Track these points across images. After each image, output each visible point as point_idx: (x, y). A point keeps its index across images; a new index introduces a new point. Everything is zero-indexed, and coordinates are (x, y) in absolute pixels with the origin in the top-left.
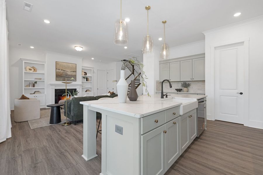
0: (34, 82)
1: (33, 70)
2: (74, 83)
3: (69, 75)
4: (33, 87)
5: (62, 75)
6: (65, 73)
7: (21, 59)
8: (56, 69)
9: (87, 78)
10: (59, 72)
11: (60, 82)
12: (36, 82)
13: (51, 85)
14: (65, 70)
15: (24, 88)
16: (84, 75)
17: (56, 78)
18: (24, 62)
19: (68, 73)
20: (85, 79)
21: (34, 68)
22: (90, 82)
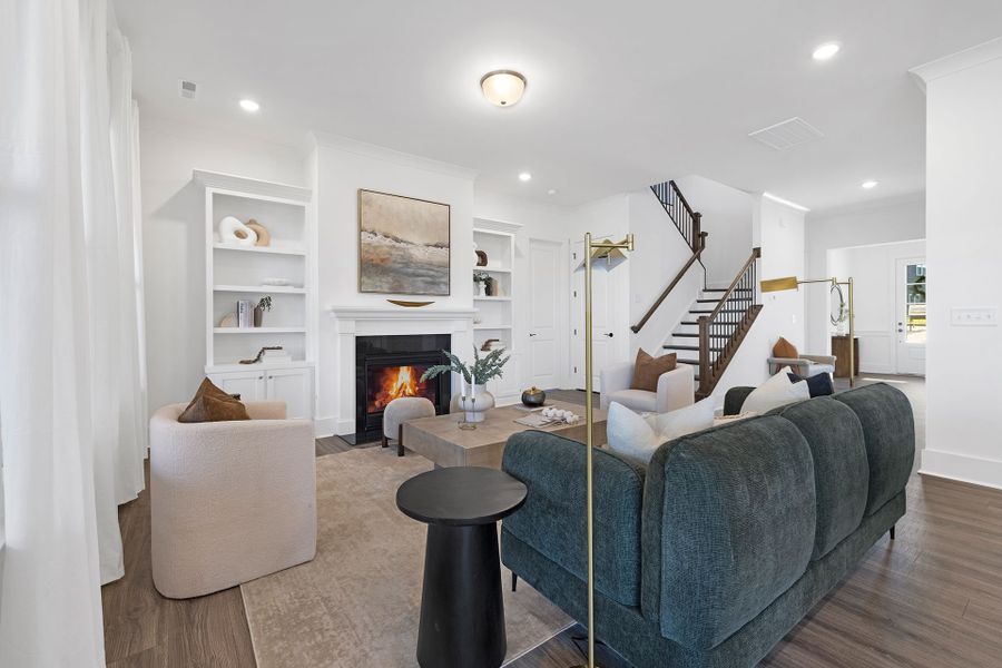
0: (258, 302)
1: (252, 236)
2: (440, 304)
3: (420, 265)
4: (256, 325)
5: (389, 264)
6: (403, 249)
7: (195, 173)
8: (361, 230)
9: (488, 282)
10: (376, 247)
11: (379, 302)
12: (266, 302)
13: (342, 314)
14: (400, 237)
15: (210, 330)
16: (478, 264)
17: (360, 276)
18: (209, 191)
19: (412, 251)
20: (483, 285)
21: (259, 228)
22: (504, 298)
